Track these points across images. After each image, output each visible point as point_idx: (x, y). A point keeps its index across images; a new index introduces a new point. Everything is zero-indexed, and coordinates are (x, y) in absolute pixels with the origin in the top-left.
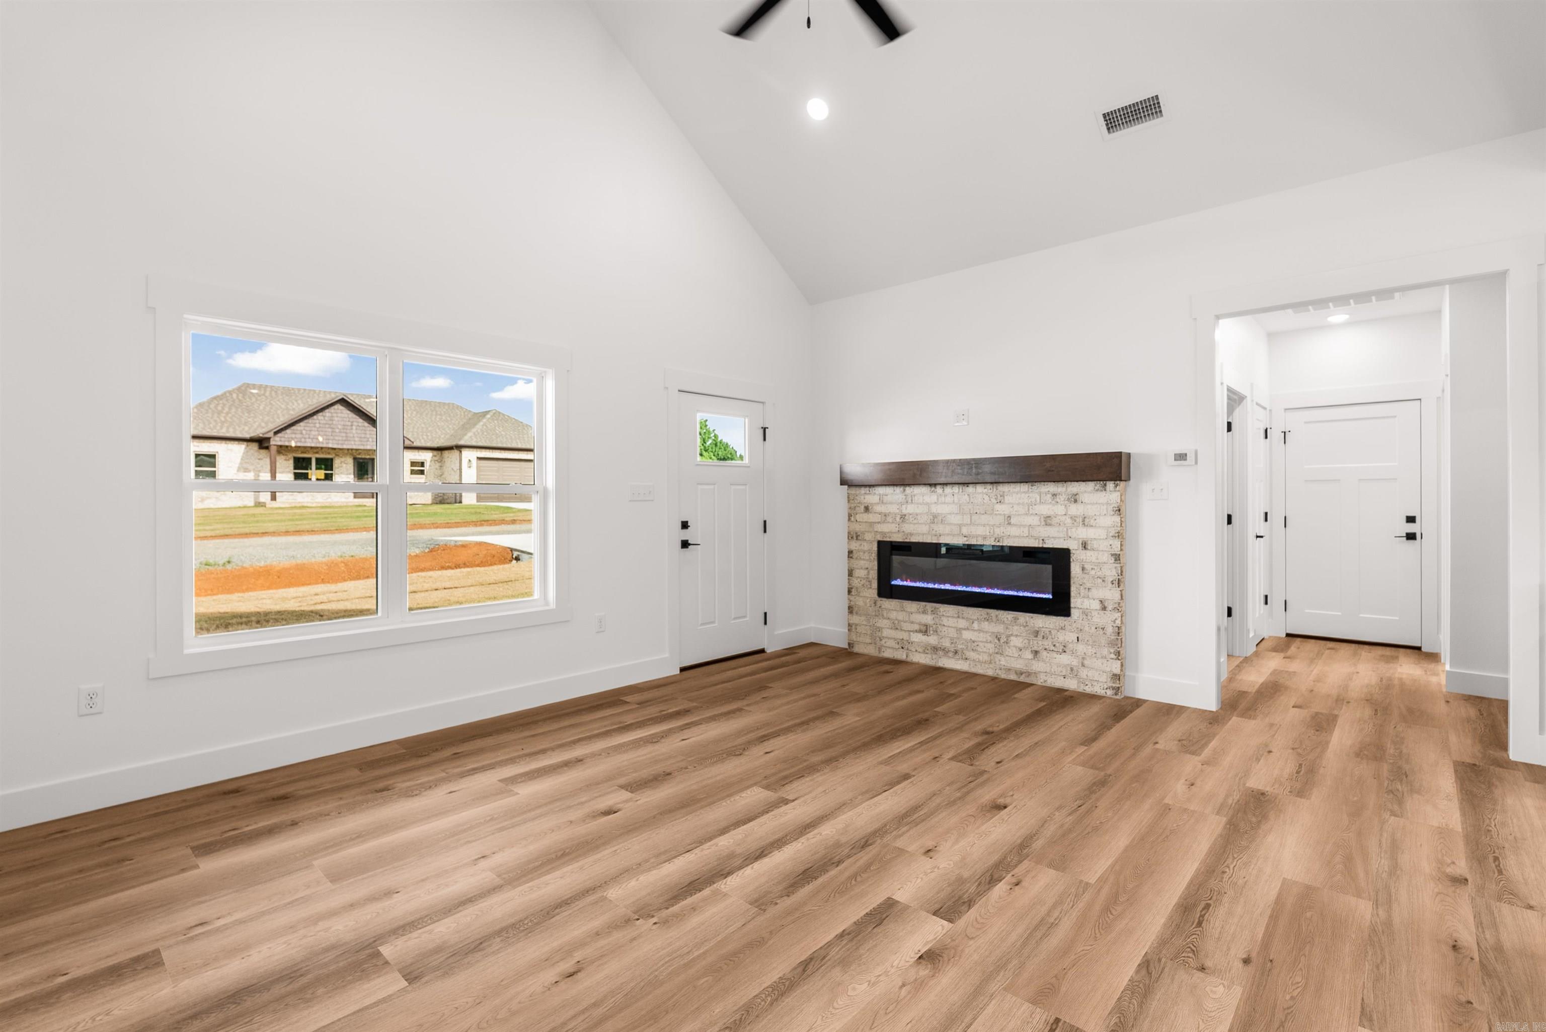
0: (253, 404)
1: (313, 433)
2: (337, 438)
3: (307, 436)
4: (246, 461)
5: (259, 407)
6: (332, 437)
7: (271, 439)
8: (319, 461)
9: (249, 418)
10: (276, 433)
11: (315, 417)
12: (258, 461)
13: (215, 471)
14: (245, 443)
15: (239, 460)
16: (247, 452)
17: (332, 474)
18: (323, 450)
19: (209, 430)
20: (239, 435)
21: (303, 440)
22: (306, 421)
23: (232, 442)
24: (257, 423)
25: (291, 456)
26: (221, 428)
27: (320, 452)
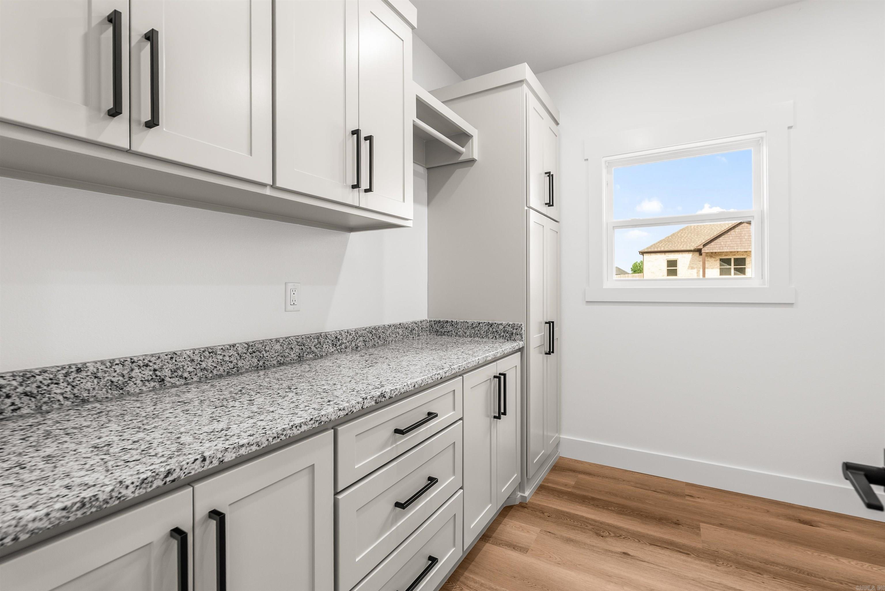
0: (701, 230)
1: (728, 243)
2: (744, 245)
3: (724, 246)
4: (692, 262)
5: (704, 232)
6: (740, 245)
7: (702, 250)
8: (736, 260)
9: (697, 238)
10: (704, 245)
11: (729, 233)
12: (699, 262)
13: (677, 269)
14: (692, 253)
15: (689, 263)
16: (693, 257)
17: (745, 268)
18: (739, 253)
19: (674, 247)
20: (688, 248)
21: (721, 248)
22: (723, 236)
23: (685, 253)
24: (700, 241)
25: (718, 258)
26: (680, 245)
27: (736, 255)
